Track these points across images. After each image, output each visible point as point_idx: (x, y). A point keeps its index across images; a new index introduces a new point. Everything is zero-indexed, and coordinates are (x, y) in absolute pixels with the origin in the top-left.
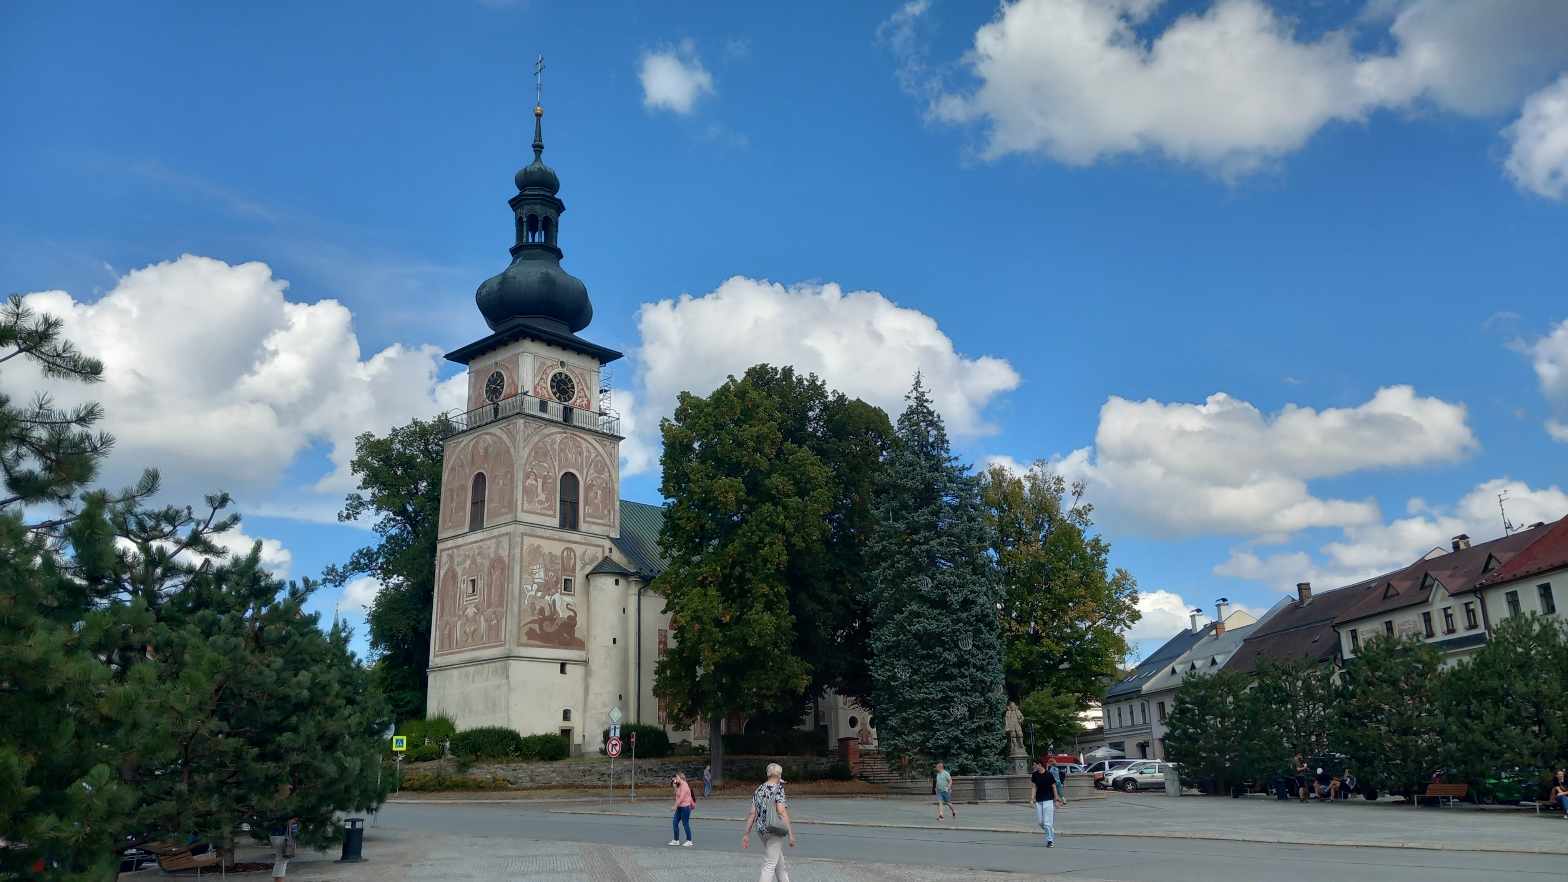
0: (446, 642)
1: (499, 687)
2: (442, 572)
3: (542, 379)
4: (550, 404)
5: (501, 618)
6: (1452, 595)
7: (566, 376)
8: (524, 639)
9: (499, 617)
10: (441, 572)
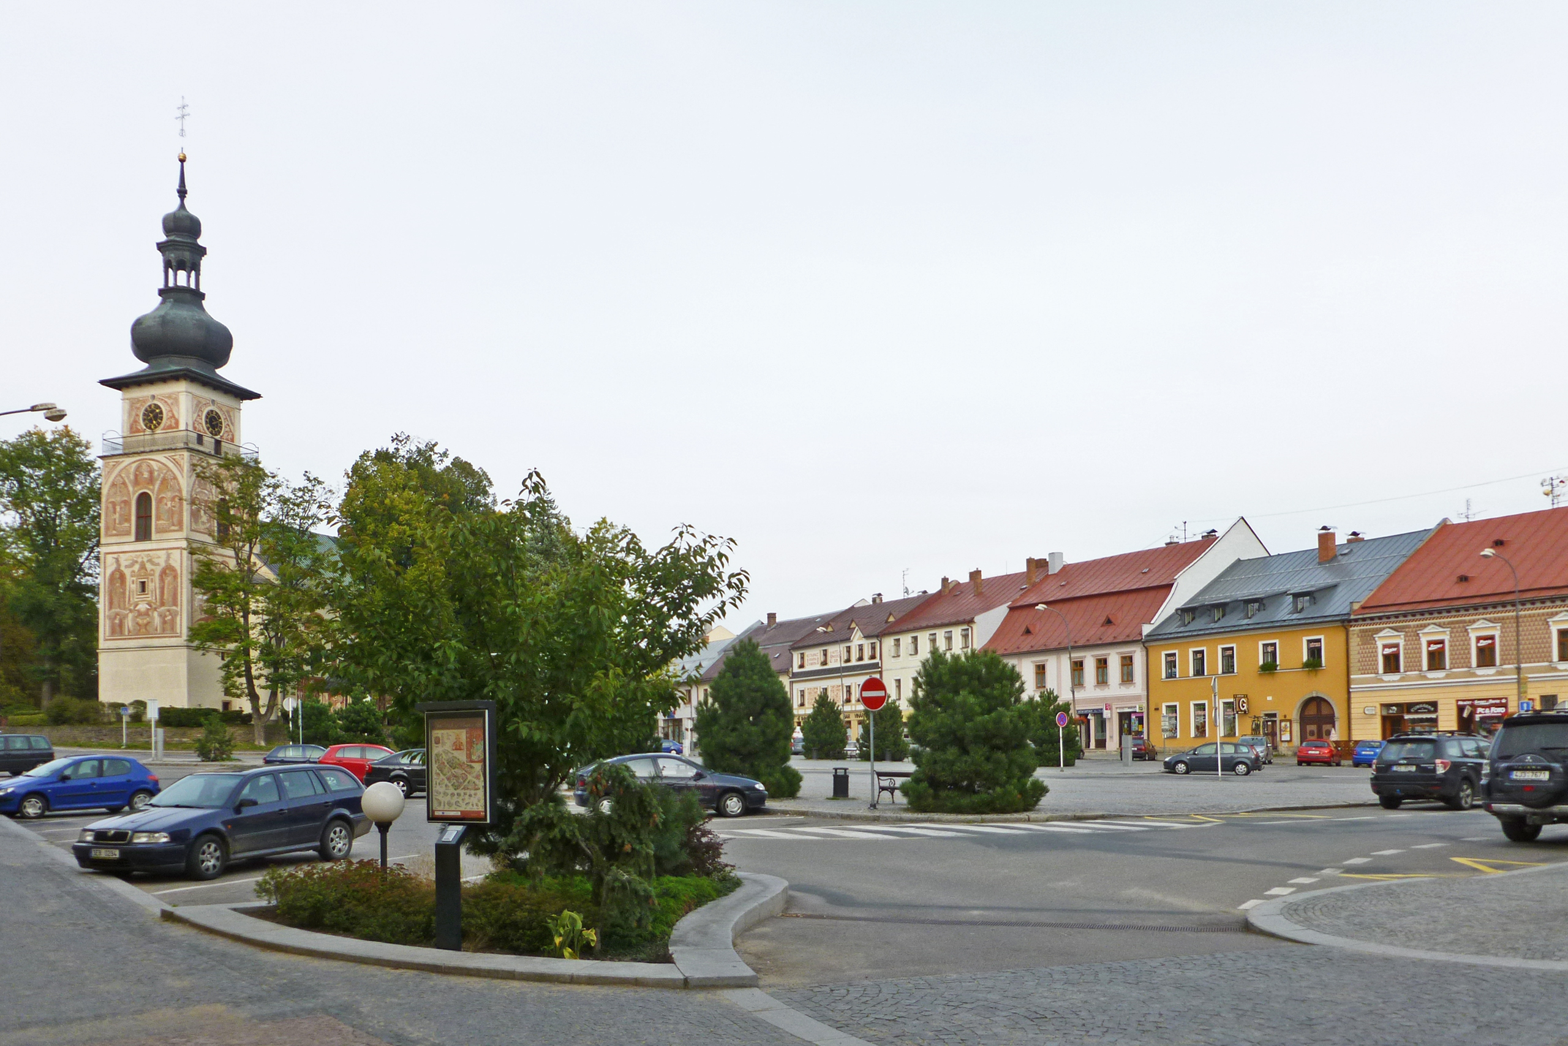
0: (116, 631)
2: (109, 572)
3: (199, 415)
4: (205, 439)
5: (176, 615)
6: (865, 637)
7: (217, 413)
9: (173, 614)
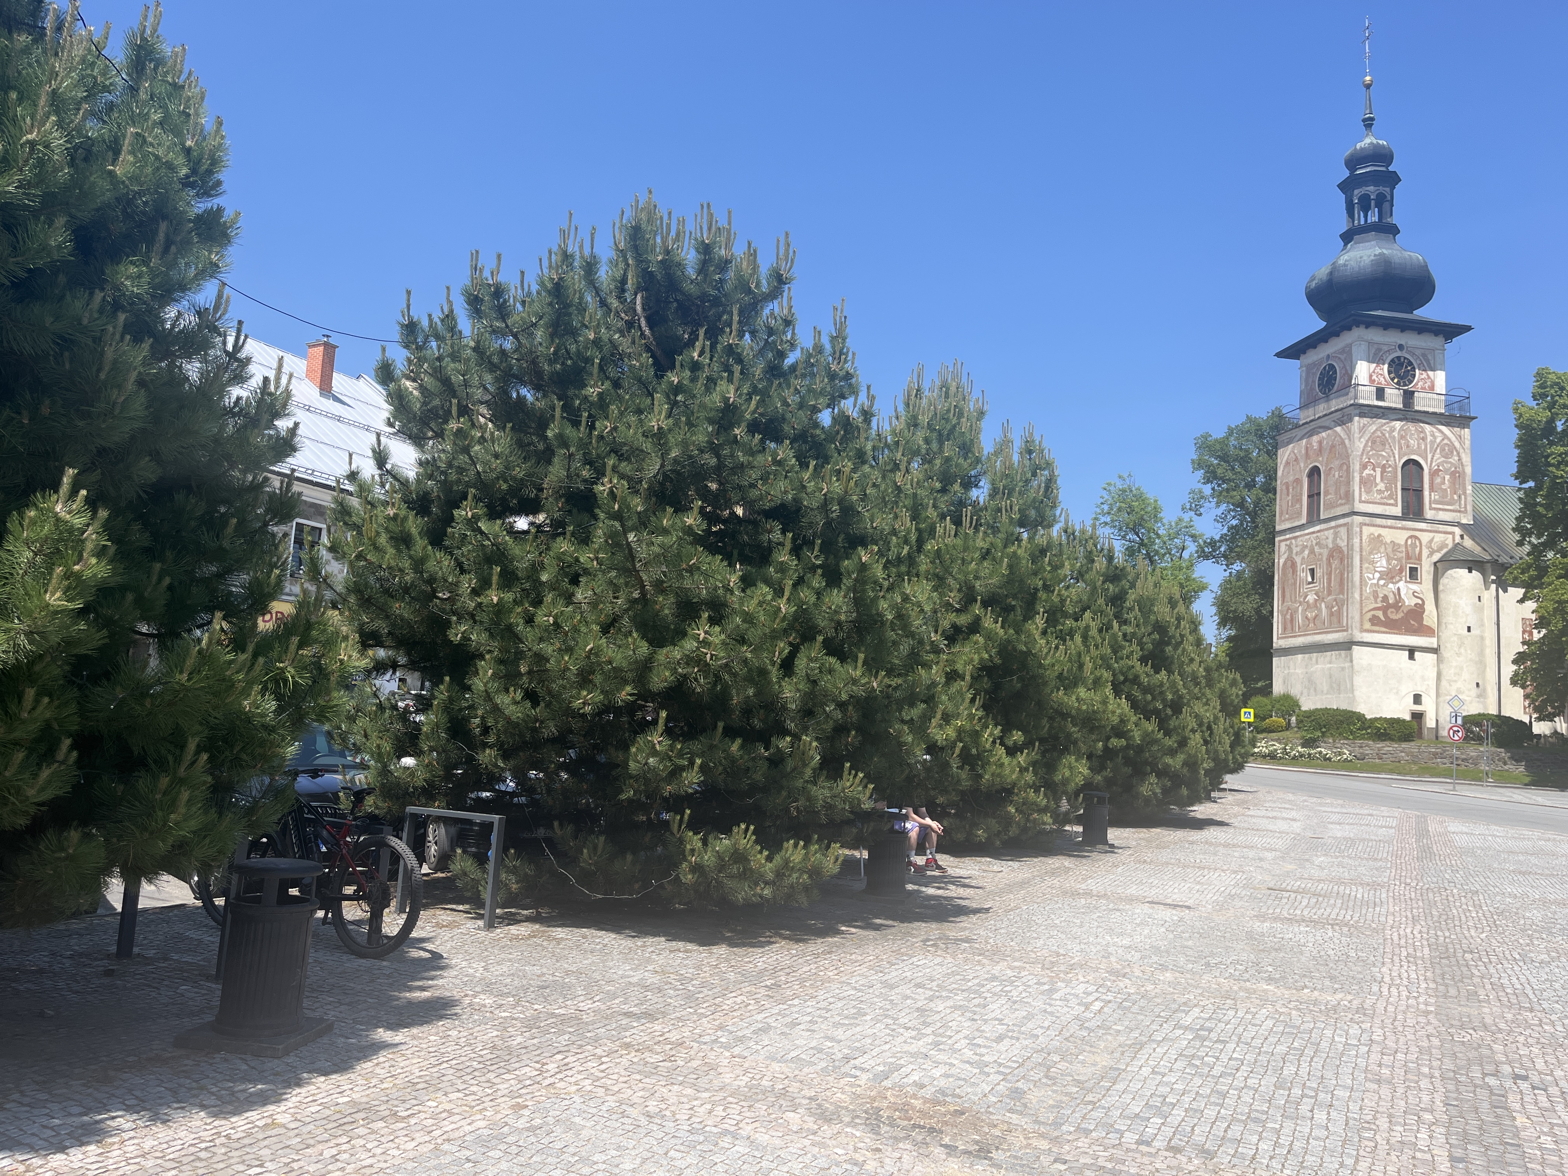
0: (1289, 625)
1: (1343, 669)
2: (1282, 561)
3: (1377, 365)
4: (1388, 391)
5: (1343, 605)
7: (1406, 359)
8: (1367, 625)
9: (1340, 604)
10: (1280, 560)
